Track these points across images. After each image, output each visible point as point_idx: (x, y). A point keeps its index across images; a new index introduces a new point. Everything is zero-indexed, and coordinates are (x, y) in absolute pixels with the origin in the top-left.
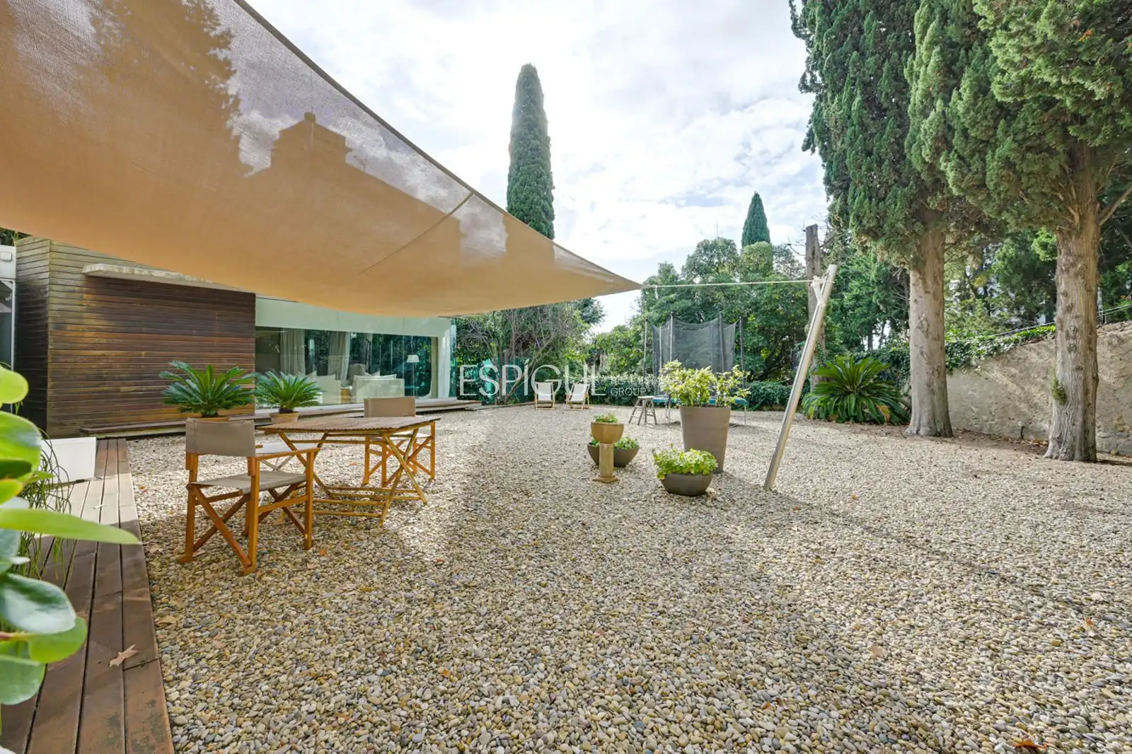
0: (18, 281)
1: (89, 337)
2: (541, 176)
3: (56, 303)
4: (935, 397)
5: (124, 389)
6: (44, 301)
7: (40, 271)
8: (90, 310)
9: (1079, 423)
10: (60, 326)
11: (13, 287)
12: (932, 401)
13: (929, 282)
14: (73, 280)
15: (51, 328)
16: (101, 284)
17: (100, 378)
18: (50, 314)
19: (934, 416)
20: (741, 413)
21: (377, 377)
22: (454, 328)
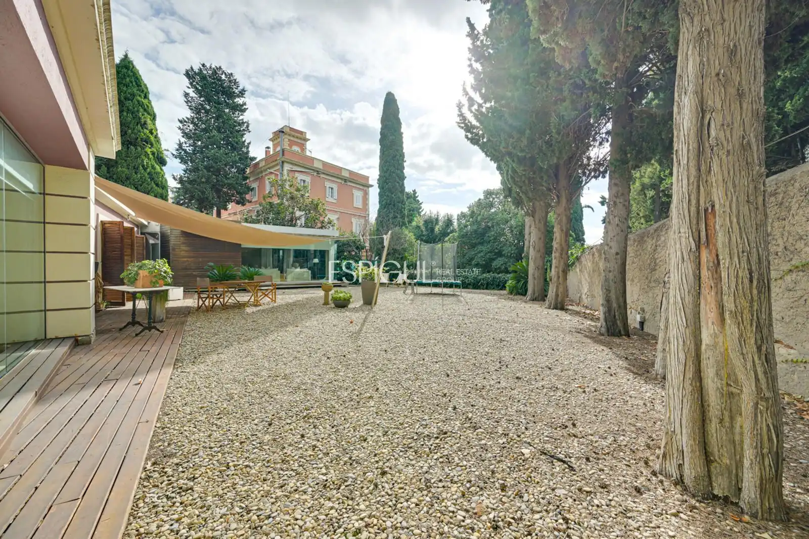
0: (161, 232)
1: (183, 253)
2: (395, 157)
3: (173, 241)
4: (536, 282)
5: (194, 273)
6: (169, 240)
7: (167, 229)
8: (183, 243)
9: (554, 291)
10: (174, 249)
11: (159, 233)
12: (534, 283)
13: (537, 223)
14: (177, 233)
15: (171, 251)
16: (185, 234)
17: (186, 269)
18: (171, 245)
19: (534, 290)
20: (459, 290)
21: (298, 270)
22: (336, 245)
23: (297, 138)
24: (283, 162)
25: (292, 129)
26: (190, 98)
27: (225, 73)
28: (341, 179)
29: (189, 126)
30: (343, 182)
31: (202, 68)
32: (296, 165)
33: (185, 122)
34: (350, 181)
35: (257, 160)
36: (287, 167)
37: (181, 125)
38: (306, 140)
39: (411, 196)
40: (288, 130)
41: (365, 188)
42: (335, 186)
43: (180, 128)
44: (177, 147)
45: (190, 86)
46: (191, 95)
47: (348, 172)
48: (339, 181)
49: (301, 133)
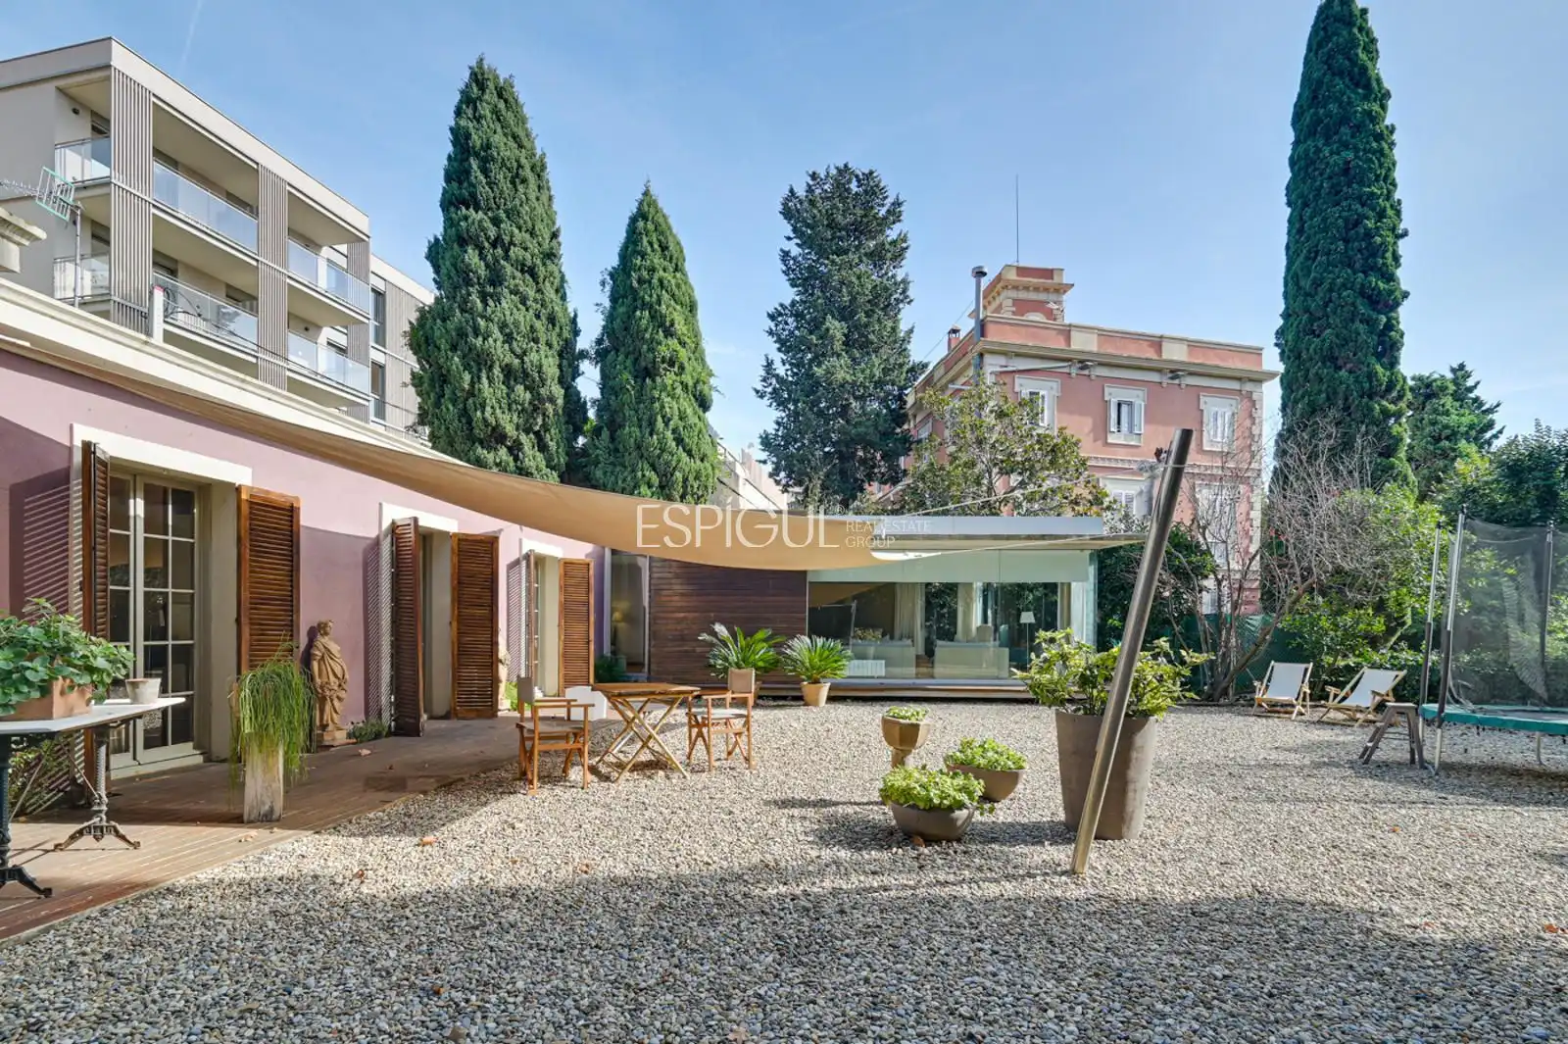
23: (1037, 289)
24: (981, 355)
25: (1022, 271)
26: (792, 262)
27: (857, 176)
28: (1159, 371)
29: (786, 323)
30: (1166, 381)
31: (811, 183)
32: (1018, 355)
33: (780, 314)
34: (1191, 374)
35: (930, 368)
36: (993, 365)
37: (772, 325)
38: (1062, 289)
39: (1443, 389)
40: (1012, 276)
41: (1248, 387)
42: (1137, 397)
43: (771, 333)
44: (763, 373)
45: (792, 235)
46: (793, 254)
47: (1184, 347)
48: (1155, 377)
49: (1048, 273)
